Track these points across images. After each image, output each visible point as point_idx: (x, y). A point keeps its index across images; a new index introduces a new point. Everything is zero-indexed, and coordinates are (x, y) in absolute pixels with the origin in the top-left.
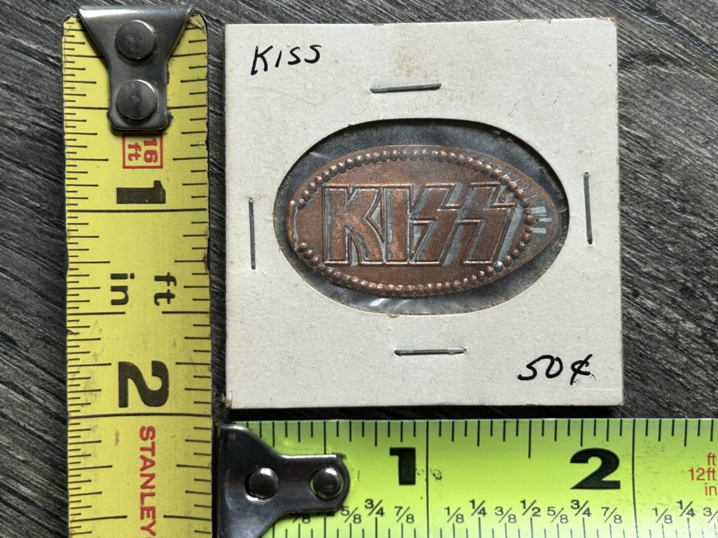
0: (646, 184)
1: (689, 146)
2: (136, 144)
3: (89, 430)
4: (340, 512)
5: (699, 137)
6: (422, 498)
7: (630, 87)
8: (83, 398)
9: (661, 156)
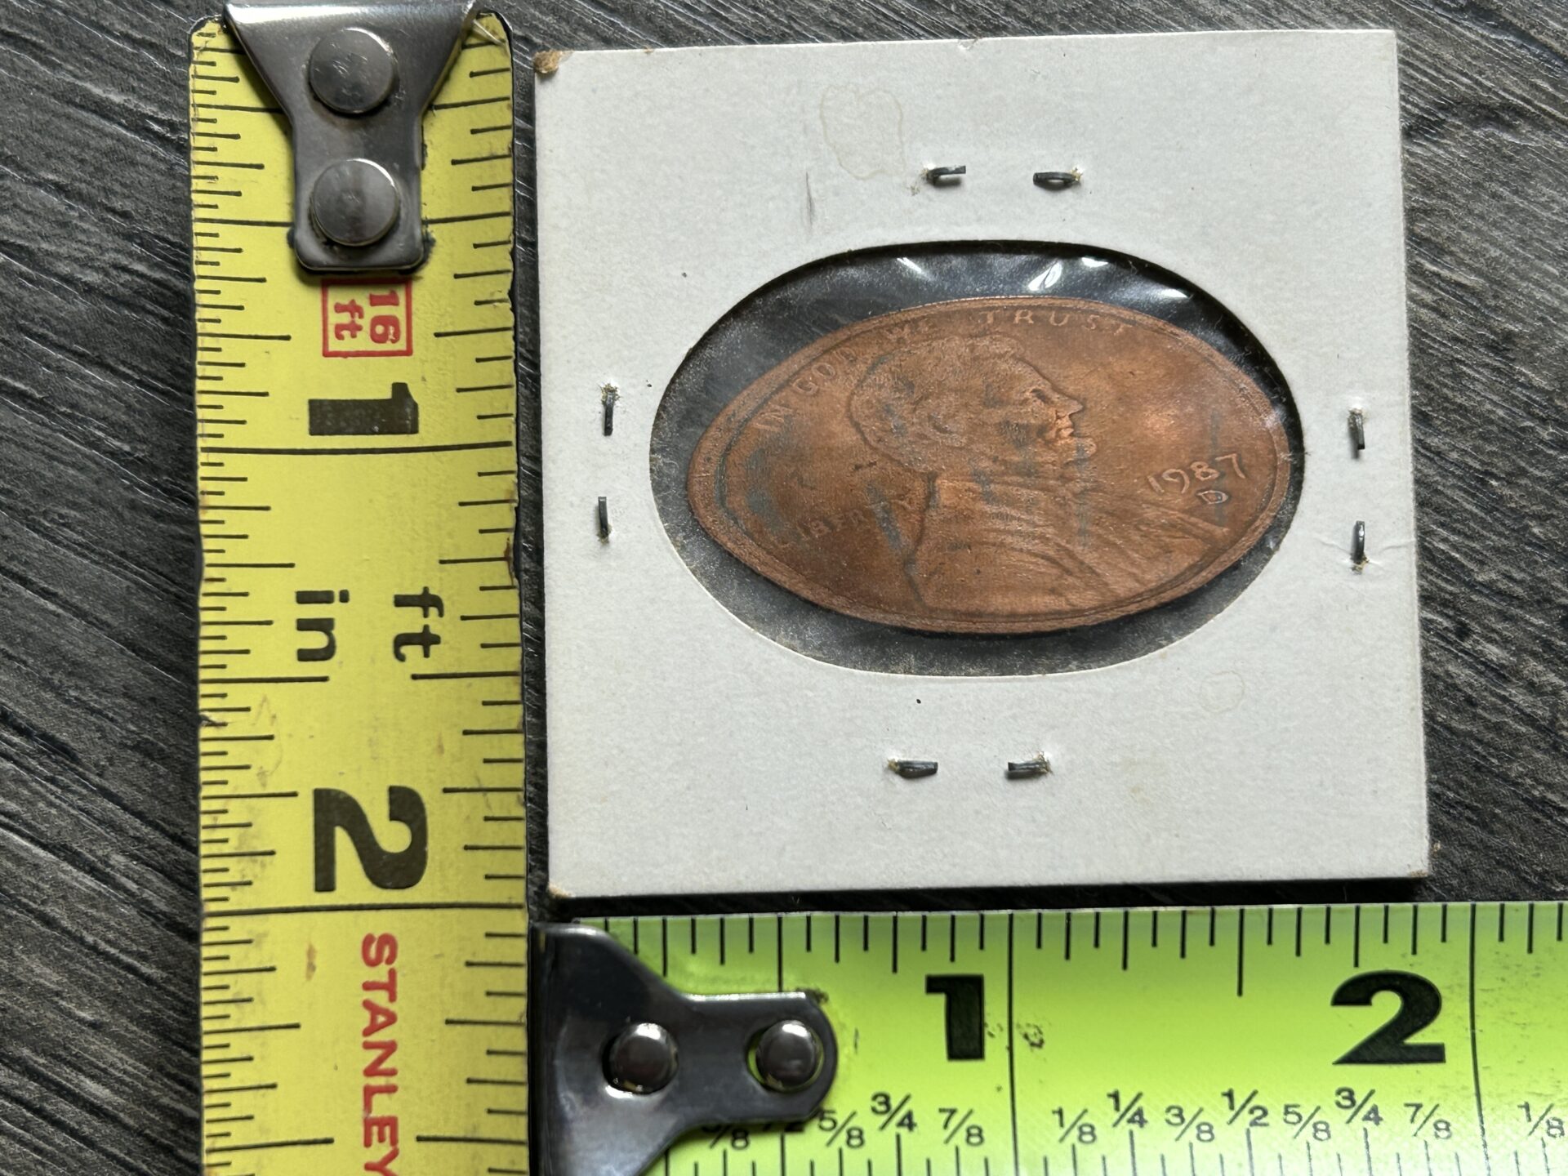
0: (1479, 387)
2: (353, 302)
3: (248, 942)
4: (815, 1123)
6: (999, 1089)
7: (1437, 176)
8: (237, 869)
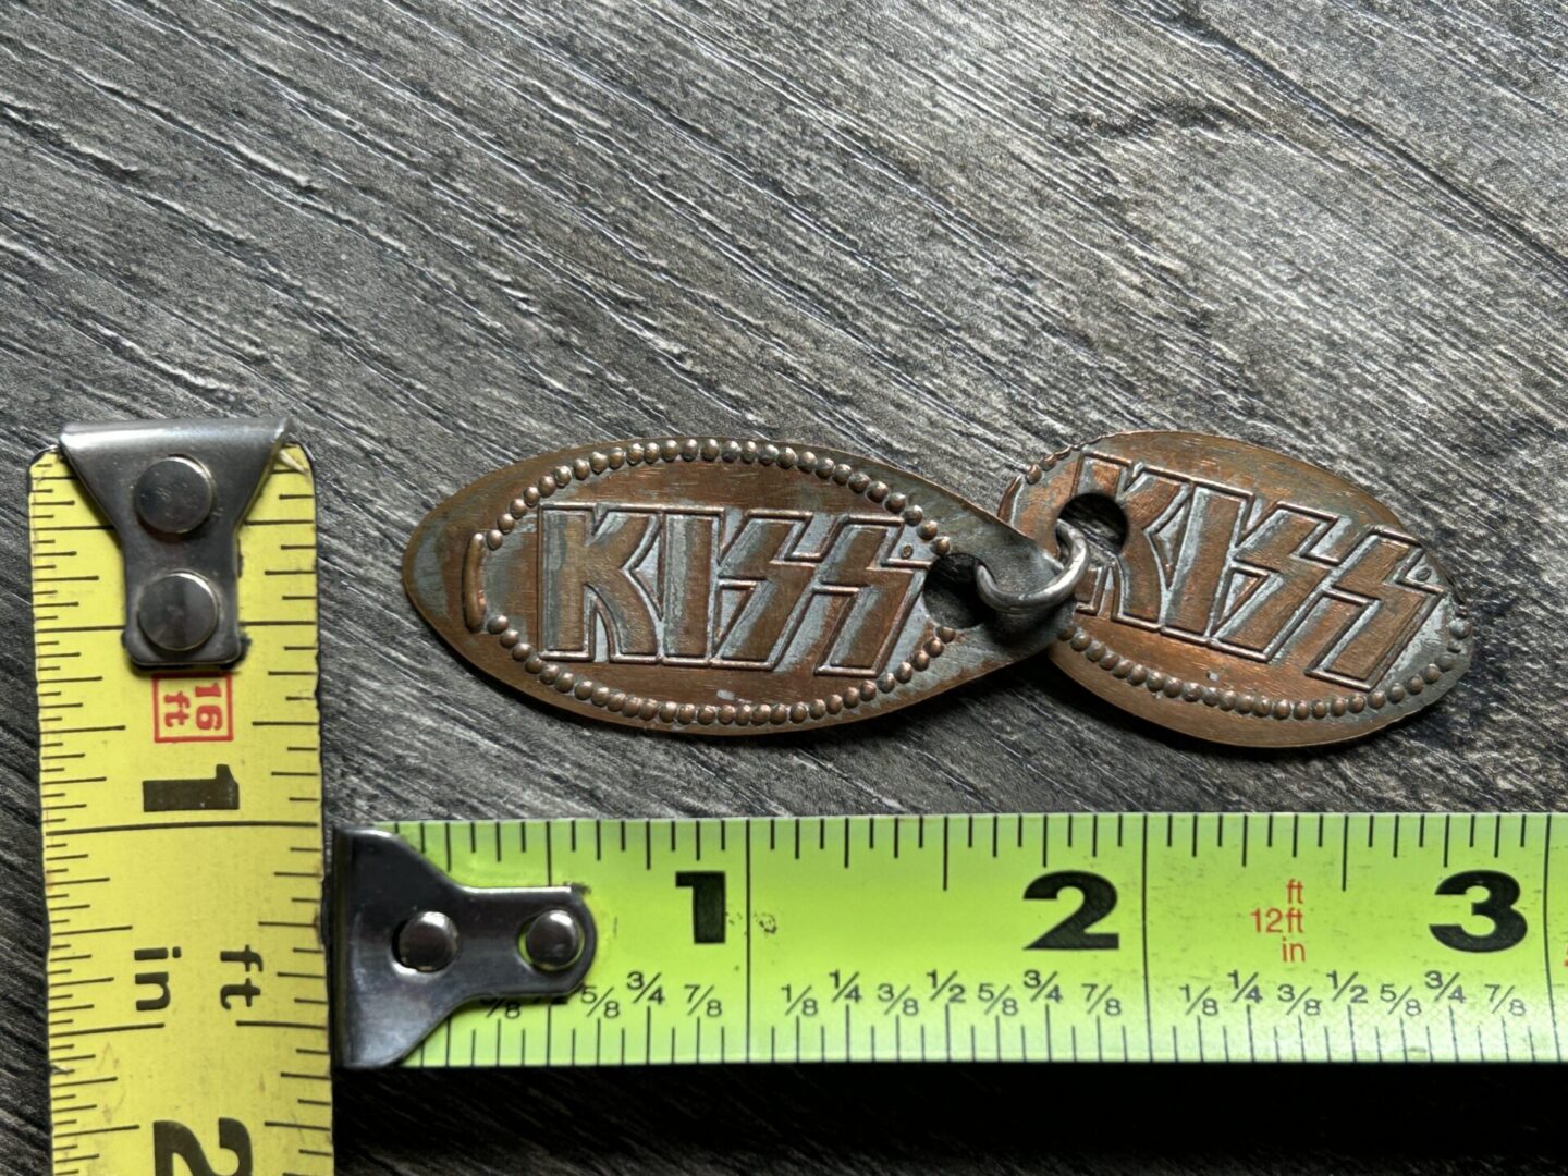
1: (1263, 287)
4: (578, 997)
5: (1281, 267)
6: (737, 968)
7: (1148, 171)
9: (1207, 306)
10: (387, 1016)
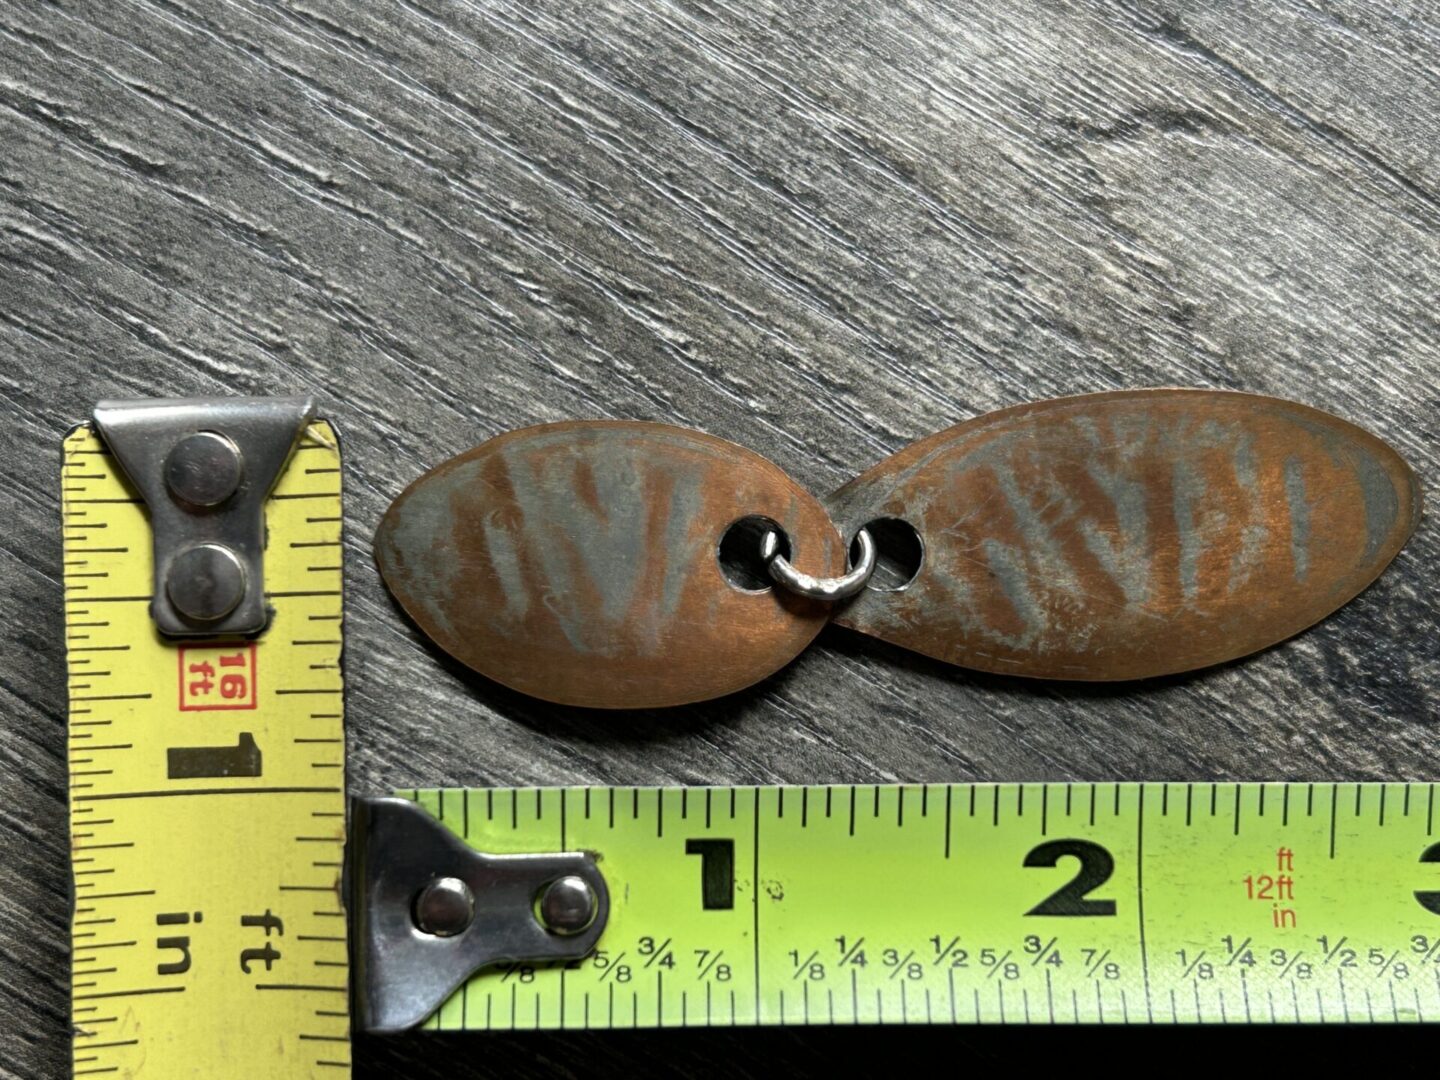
0: (1163, 351)
1: (1242, 282)
4: (590, 962)
5: (1260, 264)
6: (745, 934)
7: (1132, 172)
9: (1191, 300)
10: (408, 980)
